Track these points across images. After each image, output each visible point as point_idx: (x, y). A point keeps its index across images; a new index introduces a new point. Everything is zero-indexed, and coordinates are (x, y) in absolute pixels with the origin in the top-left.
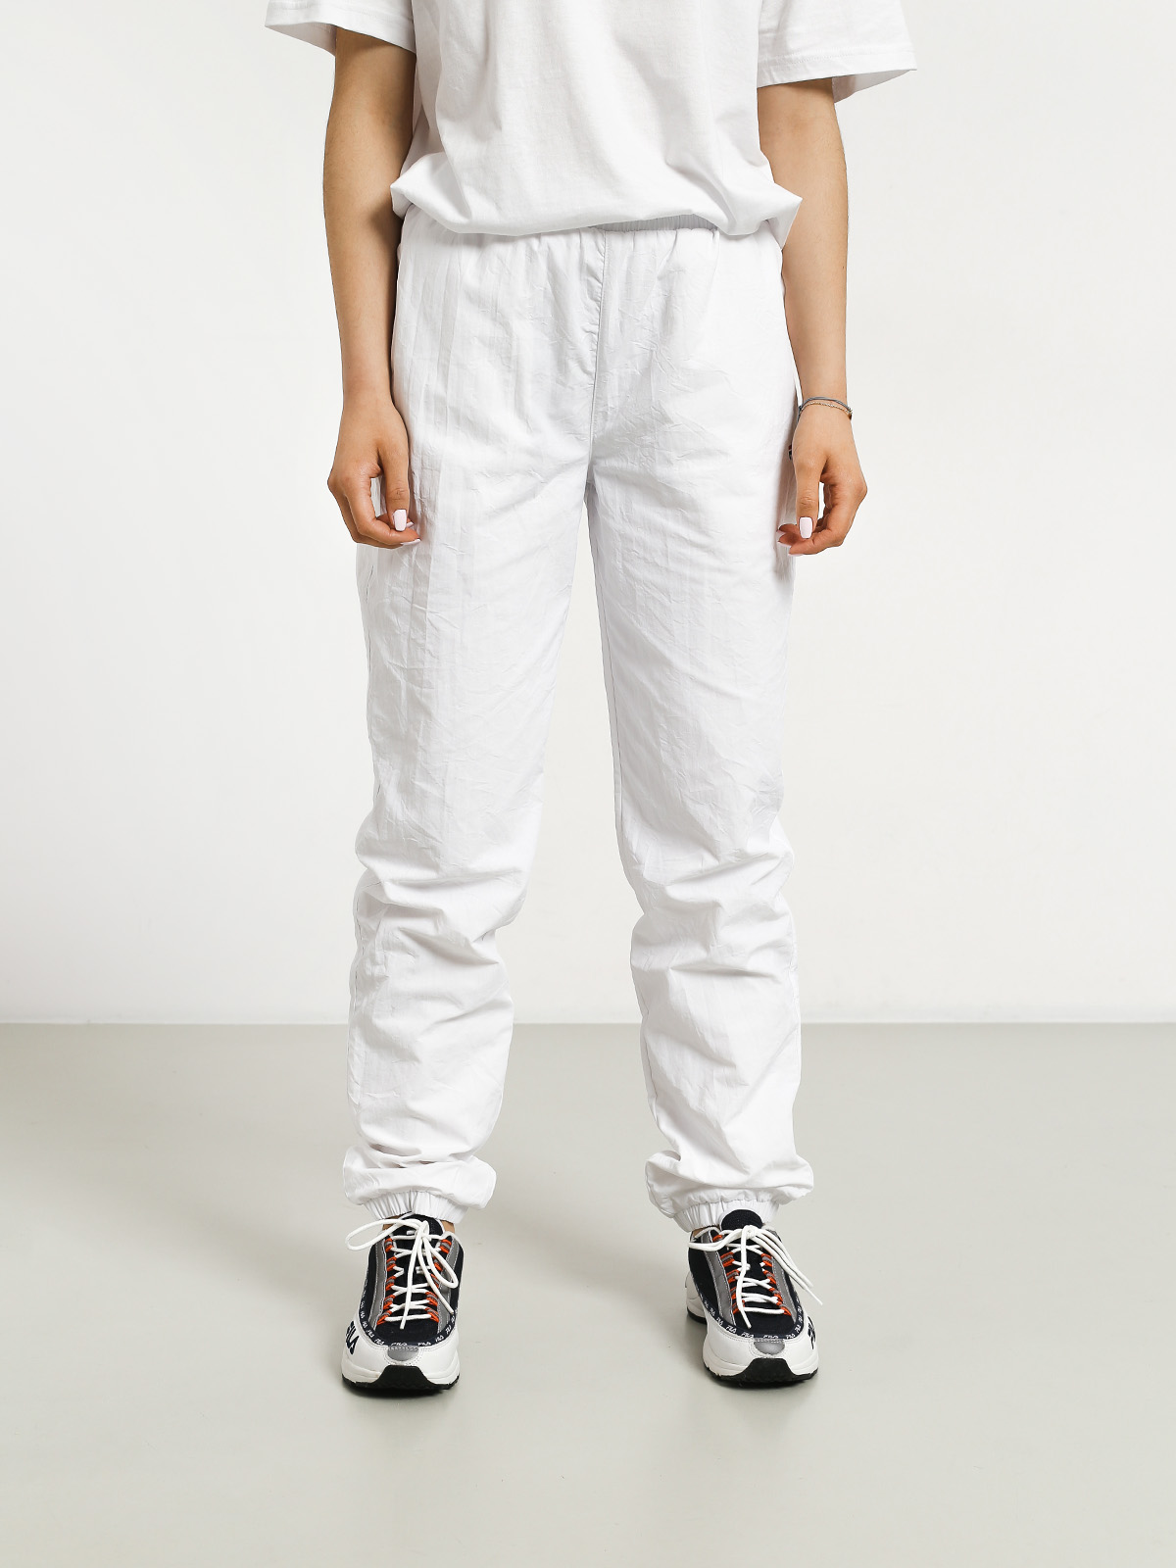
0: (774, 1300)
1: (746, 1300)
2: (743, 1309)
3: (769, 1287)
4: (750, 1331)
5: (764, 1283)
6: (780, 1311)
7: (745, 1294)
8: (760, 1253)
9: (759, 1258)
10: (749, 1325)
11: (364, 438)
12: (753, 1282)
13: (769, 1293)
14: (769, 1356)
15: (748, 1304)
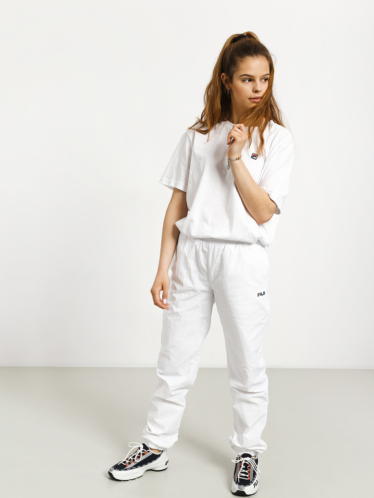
0: (247, 476)
1: (240, 475)
2: (239, 477)
3: (248, 472)
4: (238, 483)
5: (247, 471)
6: (248, 479)
7: (241, 474)
8: (248, 464)
9: (248, 465)
10: (239, 482)
11: (159, 281)
12: (244, 471)
13: (247, 474)
14: (241, 490)
15: (240, 476)
